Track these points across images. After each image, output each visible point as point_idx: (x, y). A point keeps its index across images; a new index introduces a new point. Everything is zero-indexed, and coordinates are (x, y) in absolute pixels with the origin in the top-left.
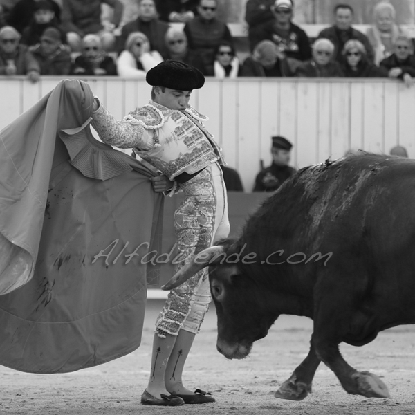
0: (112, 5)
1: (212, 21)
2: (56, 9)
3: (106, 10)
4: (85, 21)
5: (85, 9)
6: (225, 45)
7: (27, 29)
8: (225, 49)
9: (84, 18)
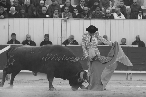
0: (112, 1)
1: (136, 5)
2: (99, 2)
3: (111, 3)
4: (106, 5)
5: (106, 2)
6: (140, 11)
7: (92, 7)
8: (140, 12)
9: (105, 4)
